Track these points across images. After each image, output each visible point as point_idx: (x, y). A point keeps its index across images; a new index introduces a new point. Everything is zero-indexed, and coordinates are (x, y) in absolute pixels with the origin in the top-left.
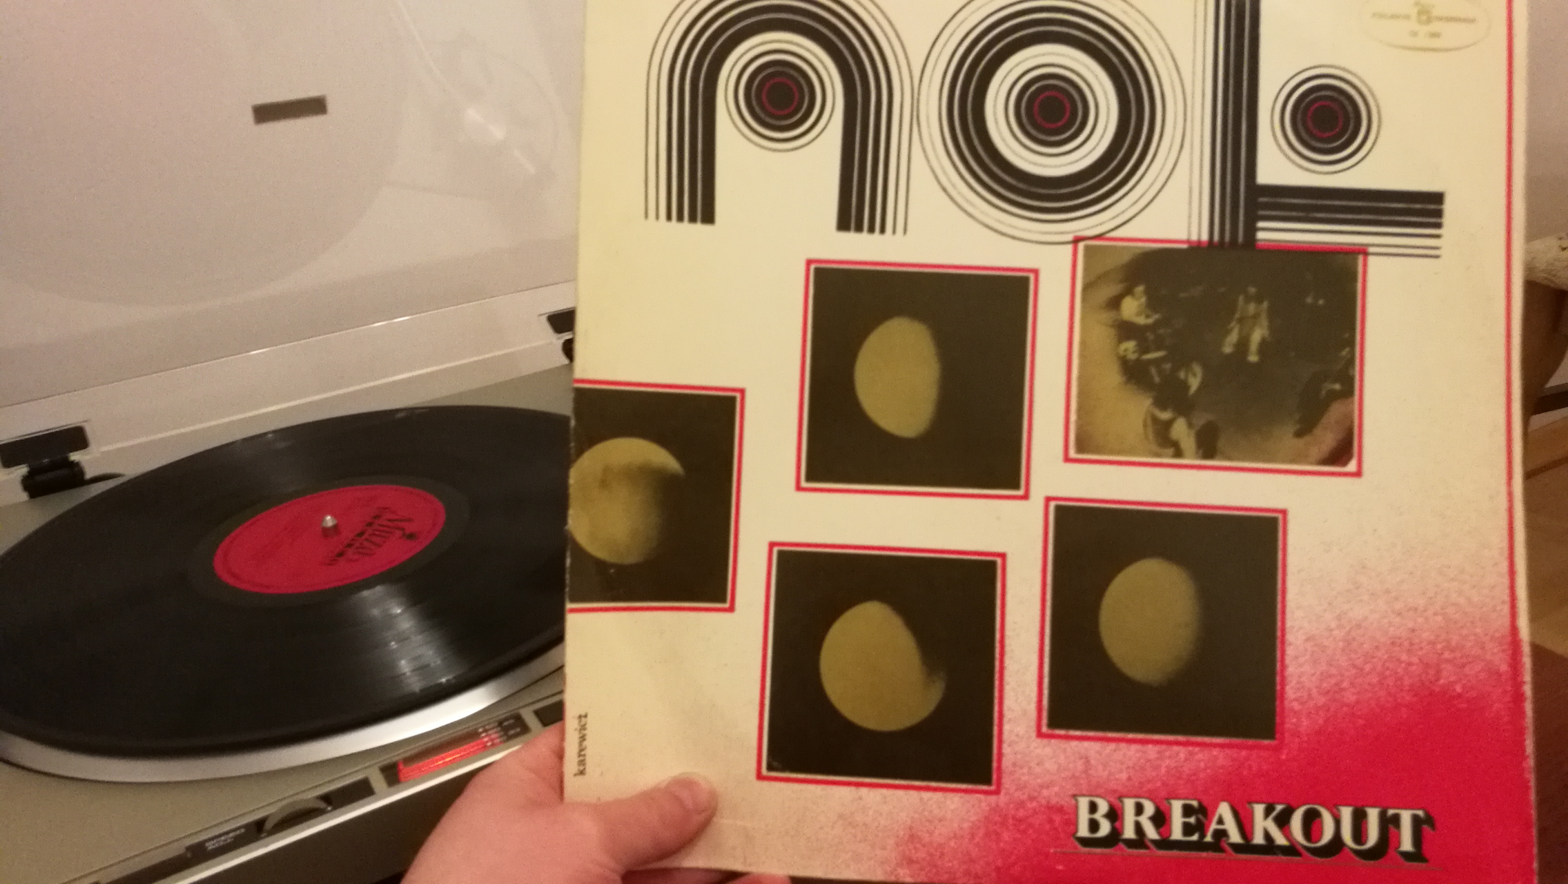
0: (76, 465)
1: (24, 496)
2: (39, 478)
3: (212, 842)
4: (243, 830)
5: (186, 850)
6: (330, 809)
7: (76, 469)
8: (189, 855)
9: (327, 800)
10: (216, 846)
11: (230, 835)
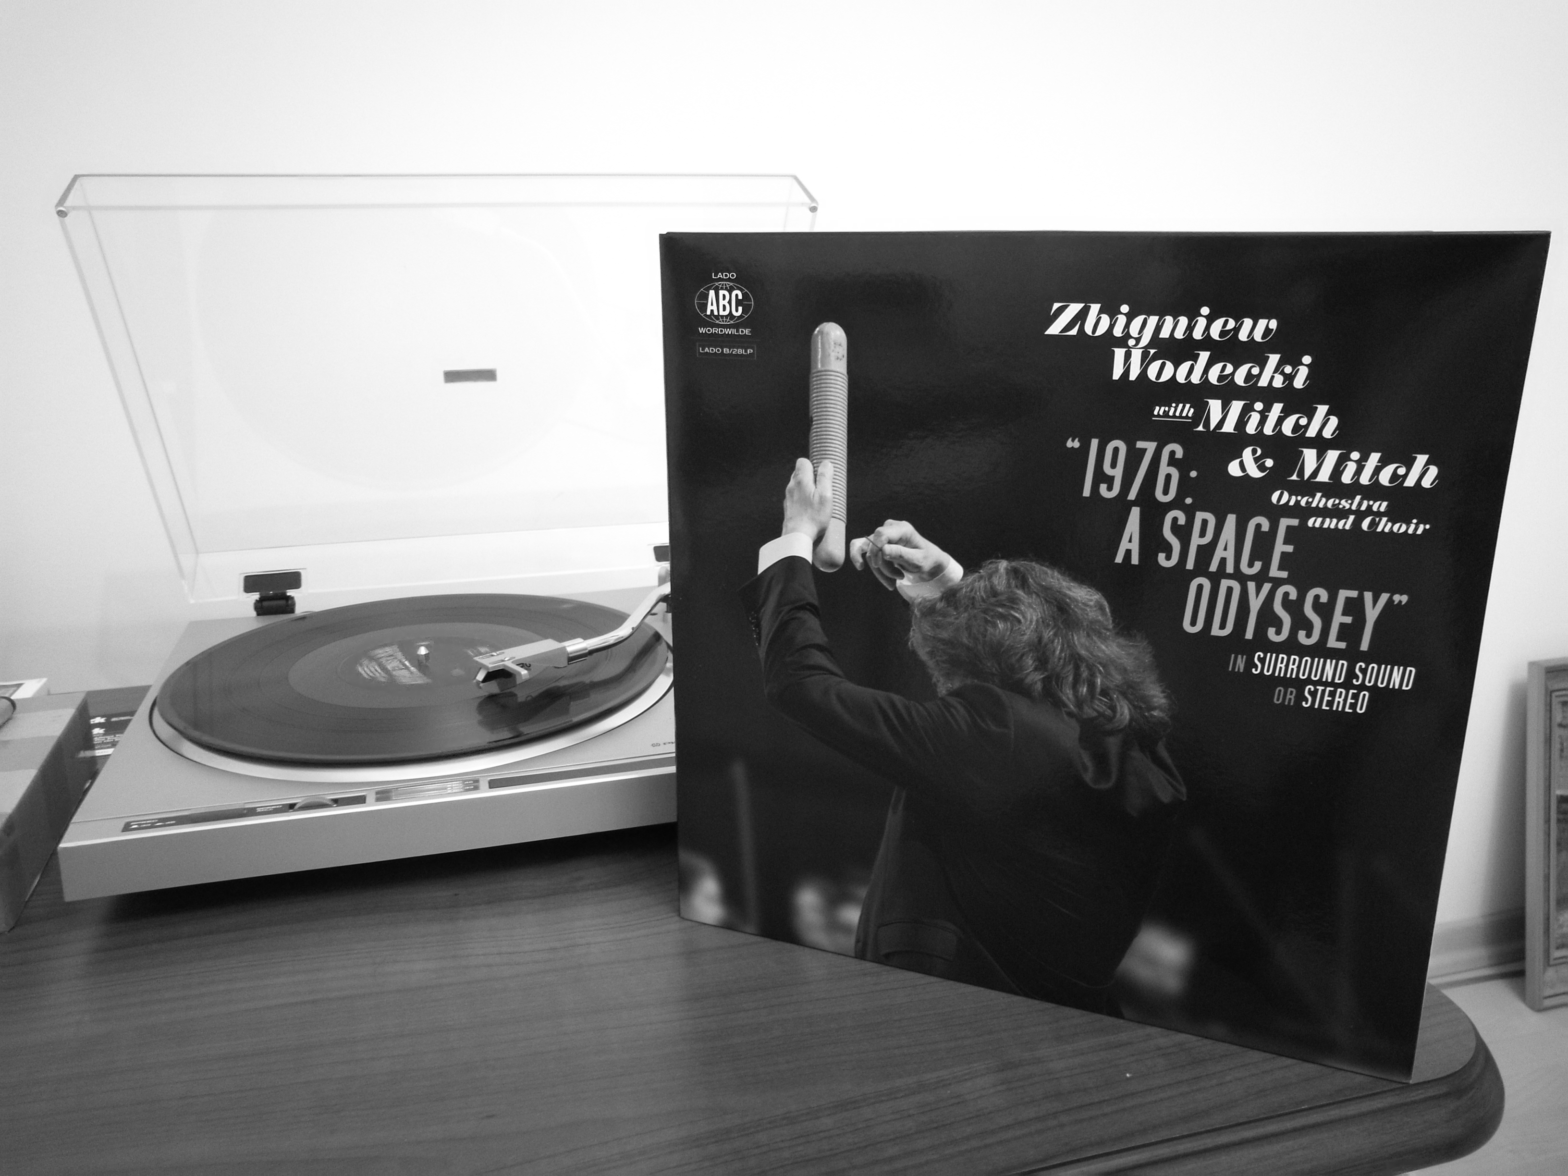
0: (291, 598)
1: (254, 614)
2: (266, 604)
3: (260, 809)
4: (281, 806)
5: (245, 809)
6: (335, 805)
7: (290, 602)
8: (245, 811)
9: (336, 801)
10: (262, 810)
11: (273, 807)
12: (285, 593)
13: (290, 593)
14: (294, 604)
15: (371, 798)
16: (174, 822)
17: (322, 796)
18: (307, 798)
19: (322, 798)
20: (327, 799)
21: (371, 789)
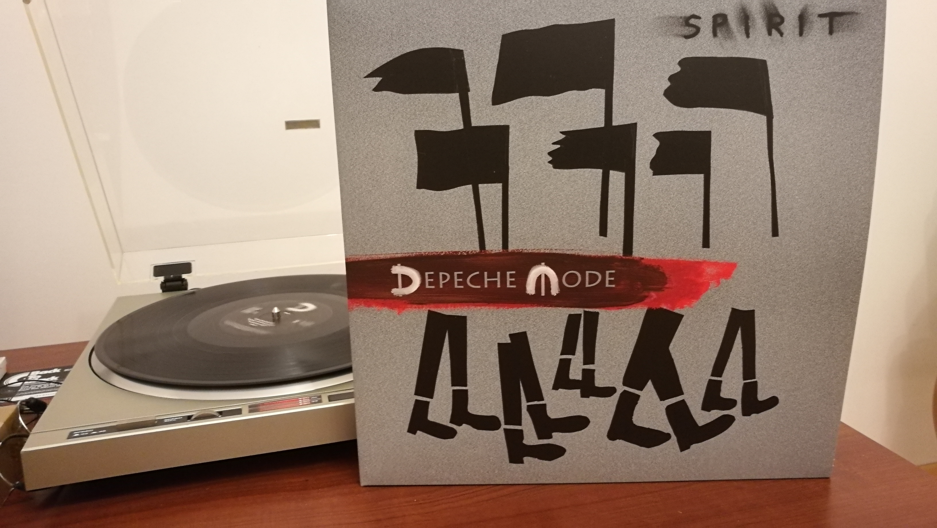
0: (184, 280)
1: (161, 291)
2: (168, 284)
3: (167, 420)
4: (182, 418)
5: (156, 420)
6: (220, 416)
7: (184, 283)
8: (156, 422)
9: (221, 413)
10: (168, 421)
11: (176, 418)
12: (181, 277)
13: (184, 276)
14: (186, 285)
15: (245, 410)
16: (105, 431)
17: (210, 410)
18: (199, 411)
19: (211, 411)
20: (214, 412)
21: (245, 404)
